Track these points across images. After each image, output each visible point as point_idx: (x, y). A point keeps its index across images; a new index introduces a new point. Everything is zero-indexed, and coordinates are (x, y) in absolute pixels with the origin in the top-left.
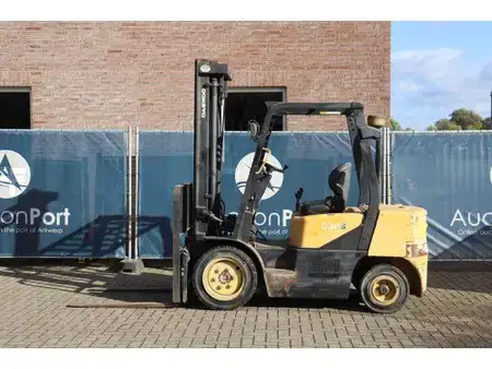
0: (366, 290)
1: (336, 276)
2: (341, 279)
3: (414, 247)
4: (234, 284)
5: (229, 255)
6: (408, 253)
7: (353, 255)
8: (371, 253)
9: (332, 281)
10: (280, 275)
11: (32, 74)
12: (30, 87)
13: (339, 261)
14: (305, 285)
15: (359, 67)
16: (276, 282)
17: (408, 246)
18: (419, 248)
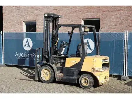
0: (81, 81)
1: (73, 76)
2: (74, 77)
3: (94, 69)
4: (49, 76)
5: (47, 68)
6: (92, 71)
7: (77, 70)
8: (82, 70)
9: (72, 78)
10: (59, 75)
11: (37, 17)
12: (36, 21)
13: (73, 72)
14: (65, 78)
15: (123, 10)
16: (58, 77)
17: (92, 69)
18: (96, 70)
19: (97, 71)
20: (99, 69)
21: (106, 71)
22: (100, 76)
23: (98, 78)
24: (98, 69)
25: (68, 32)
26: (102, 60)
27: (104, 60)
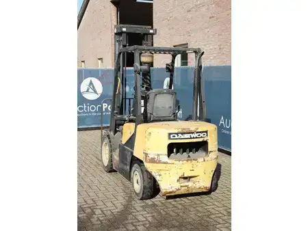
1: (126, 165)
7: (130, 153)
8: (134, 154)
10: (116, 158)
13: (127, 155)
16: (115, 161)
17: (144, 153)
18: (151, 156)
19: (153, 161)
20: (158, 155)
21: (181, 162)
22: (162, 173)
23: (158, 178)
24: (156, 157)
25: (165, 66)
26: (170, 134)
27: (177, 134)
